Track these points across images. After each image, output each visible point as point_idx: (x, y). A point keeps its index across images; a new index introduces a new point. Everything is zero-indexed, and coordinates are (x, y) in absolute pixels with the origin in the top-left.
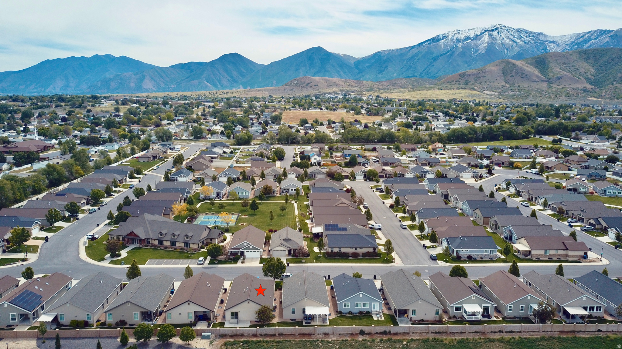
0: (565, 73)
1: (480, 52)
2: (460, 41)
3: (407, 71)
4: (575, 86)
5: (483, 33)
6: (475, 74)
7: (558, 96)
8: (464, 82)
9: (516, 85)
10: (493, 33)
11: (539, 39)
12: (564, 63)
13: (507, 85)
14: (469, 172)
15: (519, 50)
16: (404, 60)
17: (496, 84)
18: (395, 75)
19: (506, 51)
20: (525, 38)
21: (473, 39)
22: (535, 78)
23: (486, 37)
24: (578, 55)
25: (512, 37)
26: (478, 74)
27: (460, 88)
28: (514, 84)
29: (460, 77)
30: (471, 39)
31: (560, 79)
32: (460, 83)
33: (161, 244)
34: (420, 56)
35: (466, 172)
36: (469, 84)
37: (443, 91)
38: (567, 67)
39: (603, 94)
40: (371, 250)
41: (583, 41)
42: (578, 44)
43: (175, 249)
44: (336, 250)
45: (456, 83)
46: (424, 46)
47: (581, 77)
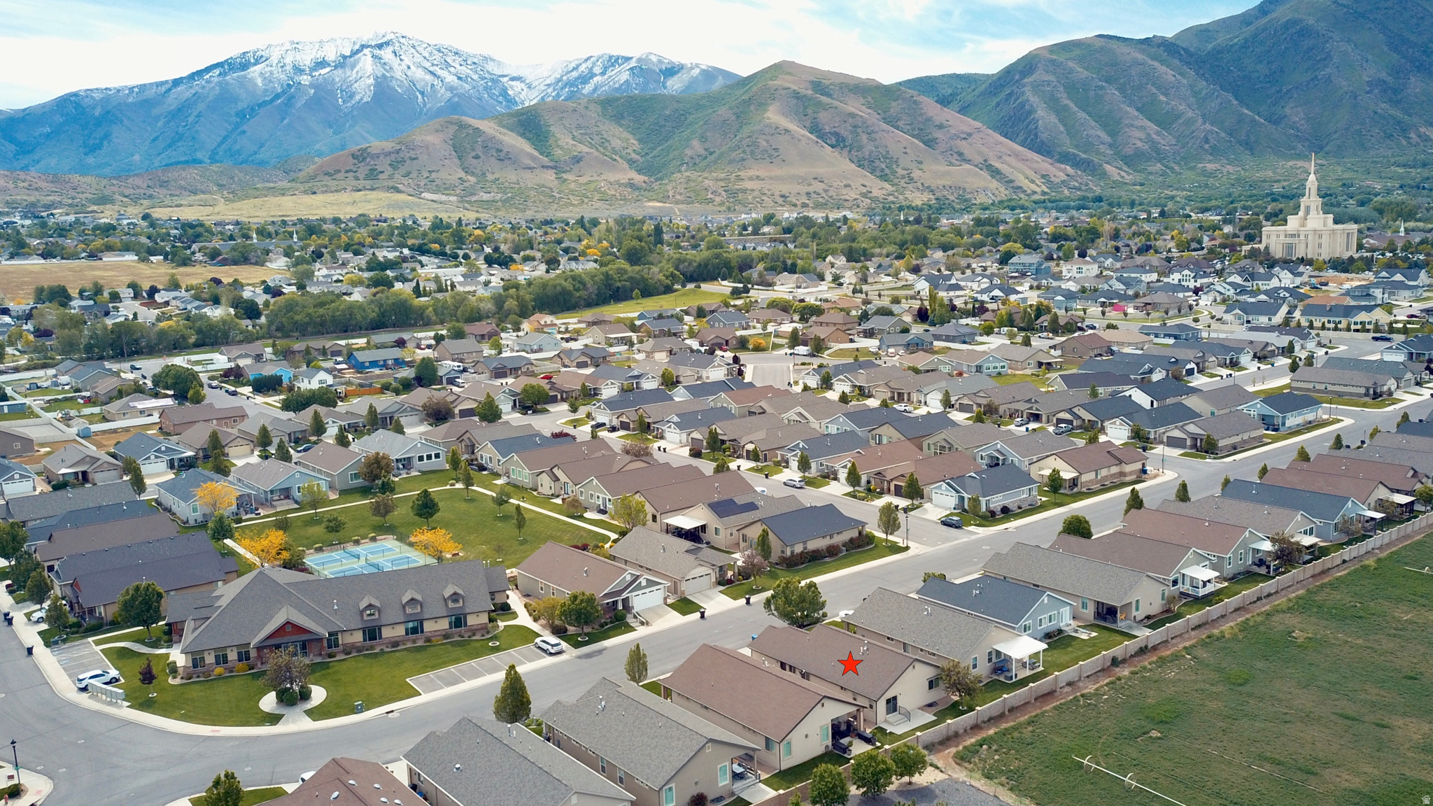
0: (586, 149)
1: (358, 97)
2: (303, 70)
3: (170, 146)
4: (612, 177)
5: (358, 52)
6: (390, 153)
7: (586, 200)
8: (367, 172)
9: (490, 177)
10: (382, 52)
11: (488, 72)
12: (579, 127)
13: (469, 177)
14: (719, 366)
15: (449, 95)
16: (157, 118)
17: (443, 175)
18: (137, 157)
19: (420, 97)
20: (458, 66)
21: (336, 67)
22: (528, 162)
23: (366, 63)
24: (599, 109)
25: (427, 65)
26: (398, 152)
27: (360, 187)
28: (484, 174)
29: (356, 161)
30: (329, 65)
31: (578, 162)
32: (358, 174)
33: (373, 638)
34: (201, 107)
35: (714, 367)
36: (381, 176)
37: (320, 198)
38: (586, 134)
39: (671, 193)
40: (854, 534)
41: (578, 78)
42: (570, 84)
43: (428, 640)
44: (798, 549)
45: (347, 175)
46: (208, 82)
47: (617, 158)
